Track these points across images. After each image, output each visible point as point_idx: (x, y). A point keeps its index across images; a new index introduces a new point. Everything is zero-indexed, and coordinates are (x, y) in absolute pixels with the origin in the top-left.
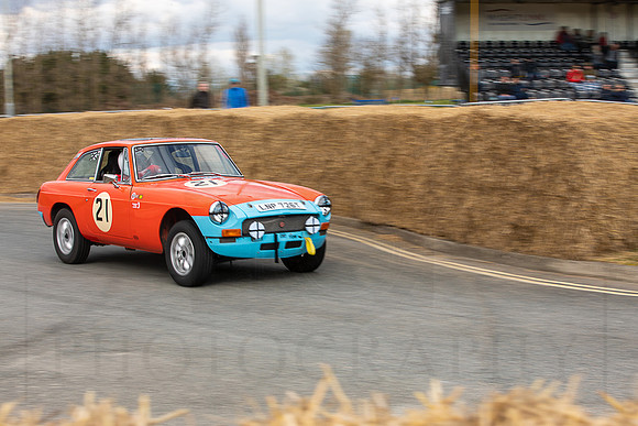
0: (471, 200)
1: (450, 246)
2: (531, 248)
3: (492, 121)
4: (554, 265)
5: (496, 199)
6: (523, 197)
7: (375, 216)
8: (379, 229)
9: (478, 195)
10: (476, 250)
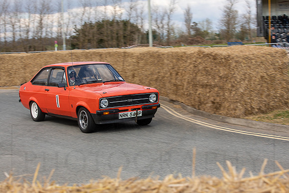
0: (200, 90)
1: (194, 110)
2: (221, 112)
3: (205, 55)
4: (227, 120)
5: (208, 90)
6: (216, 89)
7: (173, 97)
8: (175, 103)
9: (202, 88)
10: (202, 113)
